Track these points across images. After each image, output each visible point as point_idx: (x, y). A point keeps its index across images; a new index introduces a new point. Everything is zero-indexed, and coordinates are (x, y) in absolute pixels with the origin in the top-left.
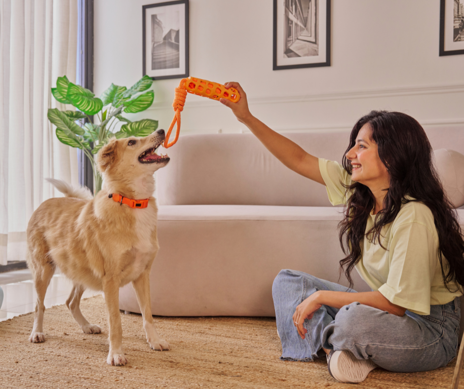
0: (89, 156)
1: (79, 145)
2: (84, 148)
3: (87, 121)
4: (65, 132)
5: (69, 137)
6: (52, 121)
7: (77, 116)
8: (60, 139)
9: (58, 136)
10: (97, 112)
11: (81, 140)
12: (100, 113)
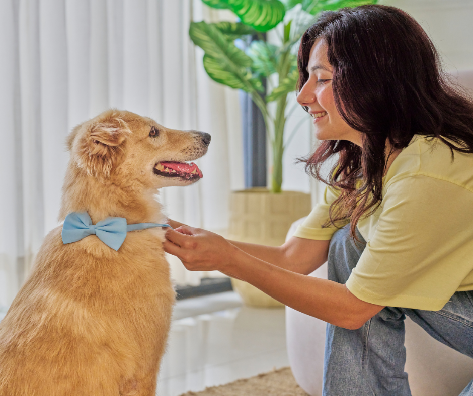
0: (259, 103)
1: (241, 85)
2: (251, 89)
3: (255, 38)
4: (218, 61)
5: (226, 69)
6: (196, 41)
7: (239, 31)
8: (211, 75)
9: (206, 69)
10: (274, 26)
11: (245, 74)
12: (280, 27)
